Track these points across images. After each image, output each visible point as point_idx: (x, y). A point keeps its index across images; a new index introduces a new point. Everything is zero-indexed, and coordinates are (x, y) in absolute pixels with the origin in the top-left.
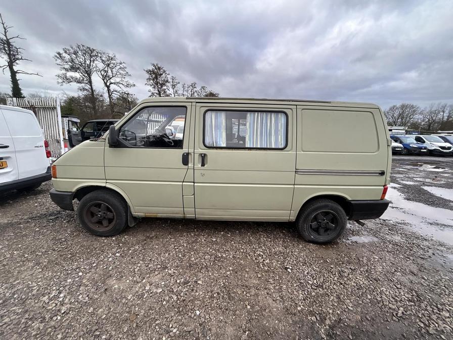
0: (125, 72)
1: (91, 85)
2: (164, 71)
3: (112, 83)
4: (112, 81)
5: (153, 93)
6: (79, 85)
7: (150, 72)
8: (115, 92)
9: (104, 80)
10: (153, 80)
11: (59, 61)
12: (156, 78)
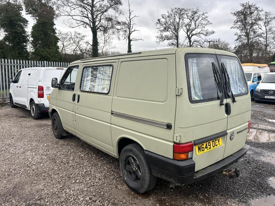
0: (207, 22)
1: (177, 40)
2: (257, 8)
3: (194, 35)
4: (194, 32)
5: (240, 36)
6: (169, 41)
7: (238, 14)
8: (195, 43)
9: (187, 33)
10: (241, 21)
11: (159, 26)
12: (245, 19)
